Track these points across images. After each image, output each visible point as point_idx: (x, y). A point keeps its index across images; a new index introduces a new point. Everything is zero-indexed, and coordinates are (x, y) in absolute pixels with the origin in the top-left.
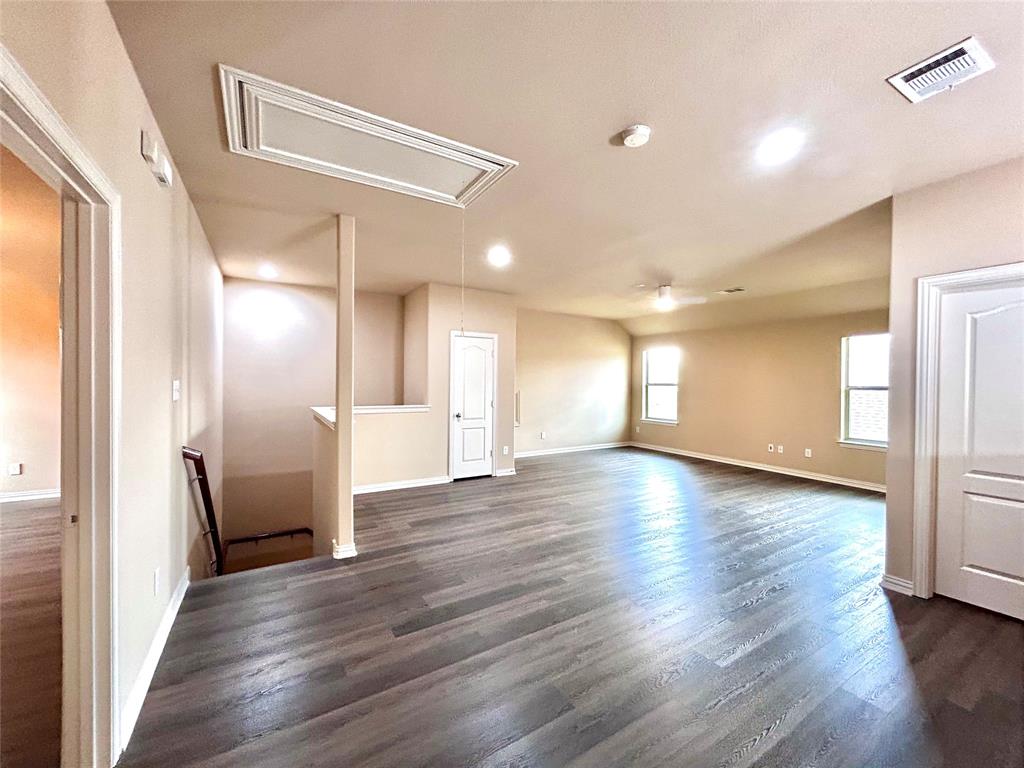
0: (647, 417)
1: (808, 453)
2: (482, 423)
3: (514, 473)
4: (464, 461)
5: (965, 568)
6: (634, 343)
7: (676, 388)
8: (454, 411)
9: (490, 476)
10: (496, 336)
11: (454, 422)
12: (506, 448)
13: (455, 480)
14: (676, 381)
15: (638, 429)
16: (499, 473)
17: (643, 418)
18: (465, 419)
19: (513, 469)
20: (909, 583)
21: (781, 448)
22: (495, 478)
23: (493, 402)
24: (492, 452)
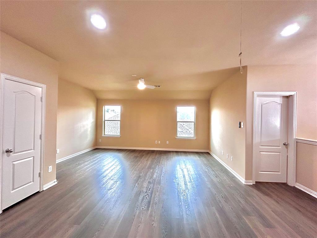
1: (168, 142)
2: (32, 153)
3: (56, 183)
5: (260, 172)
6: (99, 102)
7: (120, 122)
9: (38, 192)
13: (4, 211)
14: (119, 119)
15: (100, 140)
17: (103, 135)
18: (15, 153)
19: (56, 180)
20: (251, 181)
21: (159, 142)
22: (43, 192)
23: (41, 135)
24: (40, 173)
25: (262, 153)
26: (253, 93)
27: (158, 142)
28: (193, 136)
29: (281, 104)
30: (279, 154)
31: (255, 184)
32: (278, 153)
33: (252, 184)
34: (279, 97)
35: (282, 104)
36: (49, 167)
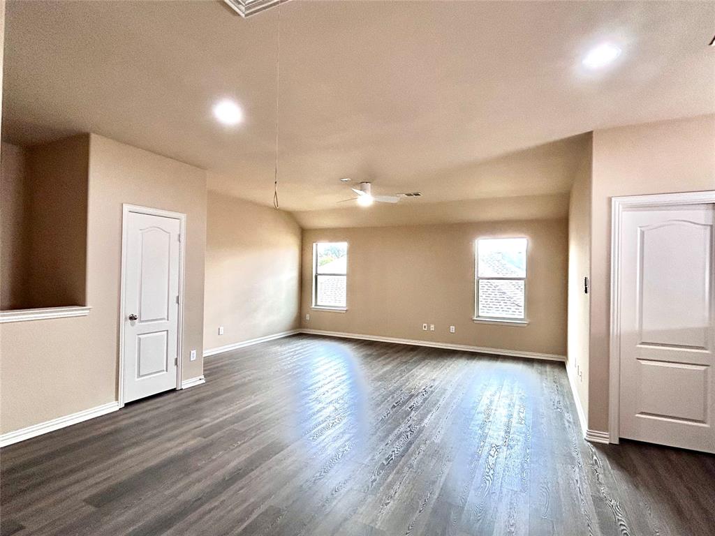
0: (316, 305)
2: (164, 324)
3: (203, 381)
4: (139, 376)
5: (637, 415)
6: (305, 235)
7: (345, 277)
8: (127, 311)
9: (174, 390)
10: (183, 217)
11: (126, 326)
12: (194, 352)
13: (127, 405)
14: (345, 272)
15: (308, 317)
16: (186, 384)
17: (313, 306)
18: (141, 321)
19: (202, 377)
20: (606, 434)
21: (432, 326)
22: (181, 391)
23: (178, 297)
24: (176, 359)
25: (643, 362)
26: (610, 200)
27: (429, 327)
28: (522, 317)
29: (709, 228)
30: (705, 371)
31: (617, 442)
32: (703, 368)
33: (607, 442)
34: (703, 207)
35: (711, 226)
36: (192, 352)
